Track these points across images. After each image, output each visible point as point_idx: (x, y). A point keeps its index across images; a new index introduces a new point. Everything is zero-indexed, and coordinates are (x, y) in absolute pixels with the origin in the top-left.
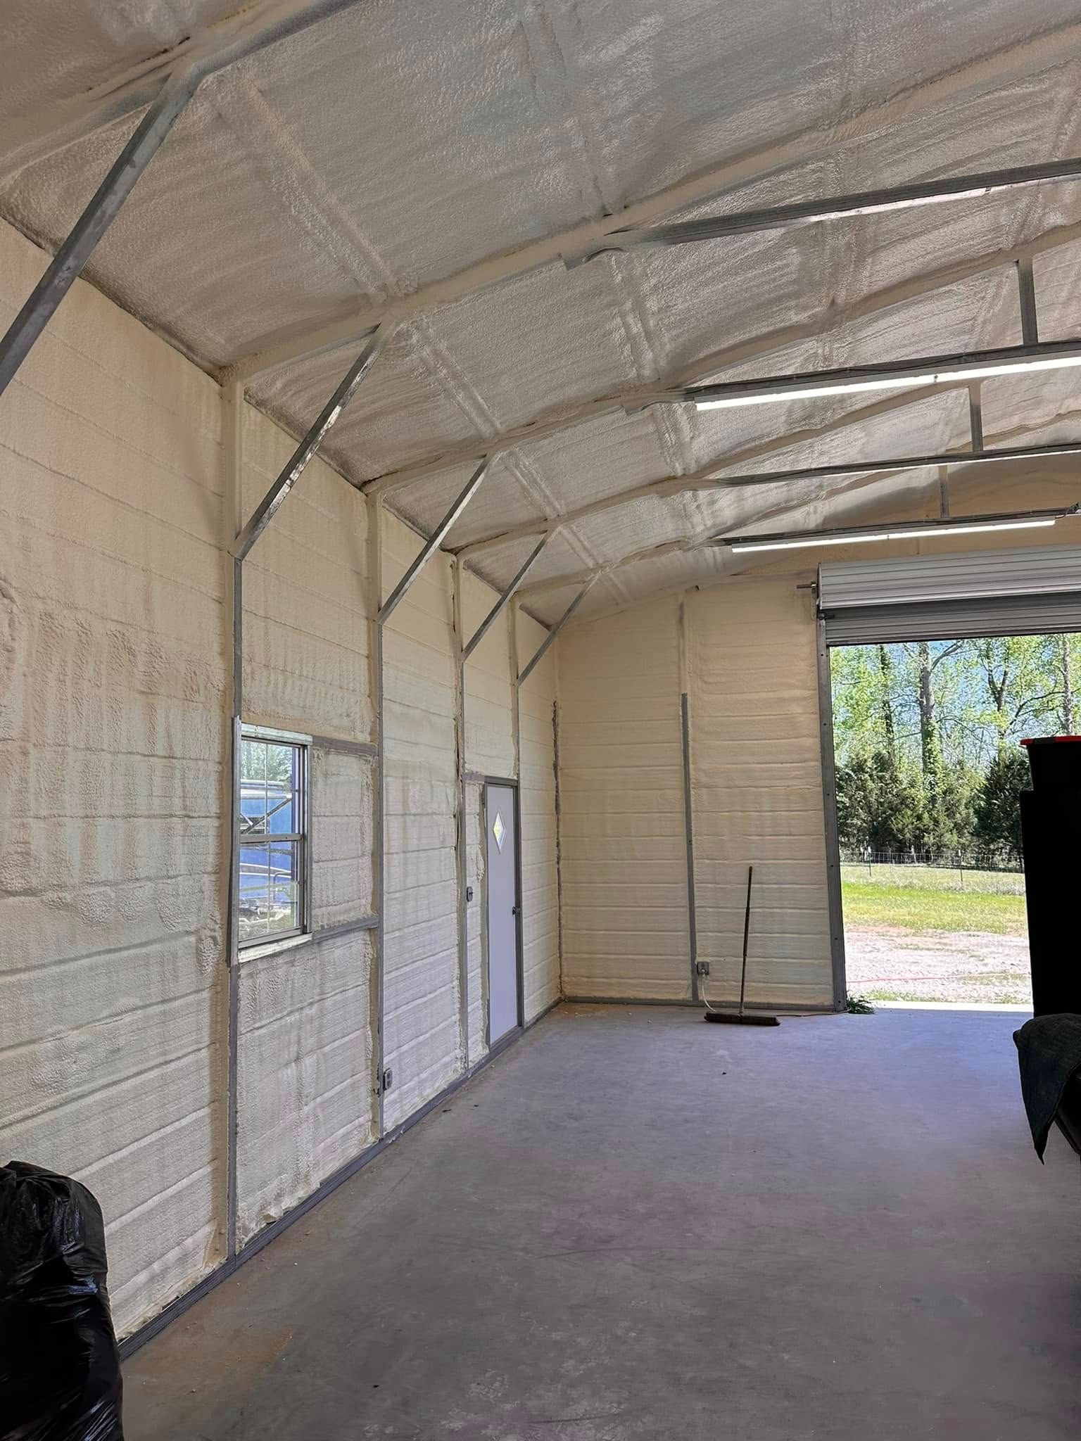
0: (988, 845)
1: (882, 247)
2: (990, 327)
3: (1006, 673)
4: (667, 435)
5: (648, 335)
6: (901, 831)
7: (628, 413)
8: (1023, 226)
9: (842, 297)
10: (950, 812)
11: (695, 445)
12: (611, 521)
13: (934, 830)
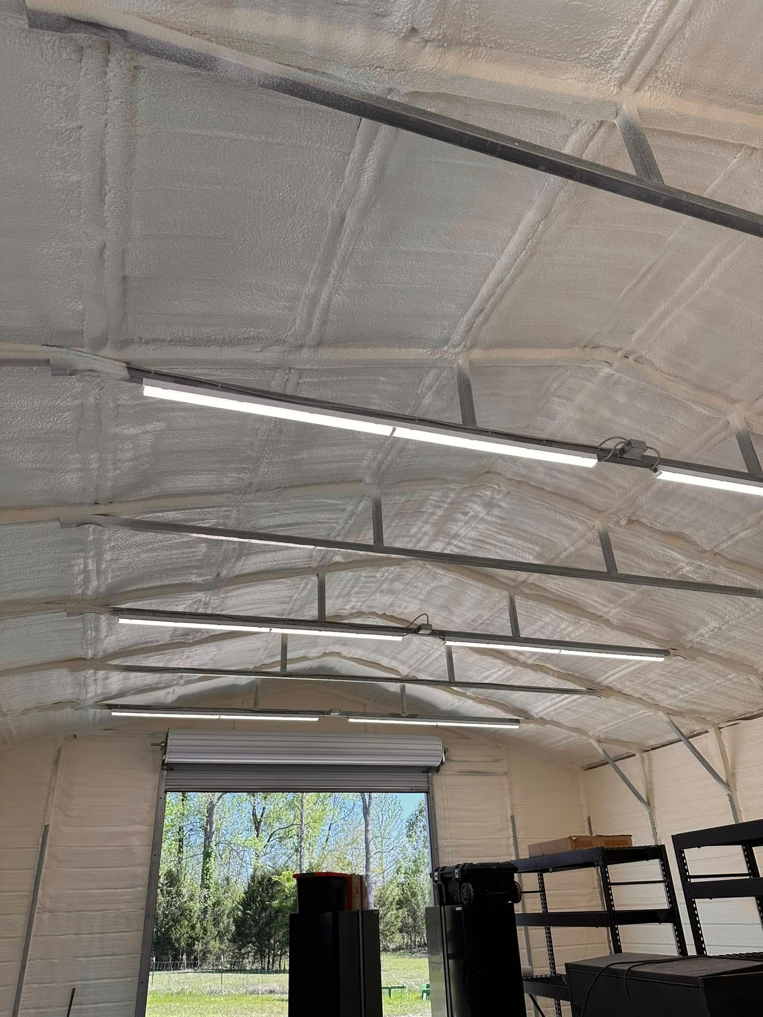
0: (240, 950)
1: (252, 553)
2: (298, 603)
3: (264, 809)
4: (89, 632)
5: (99, 572)
6: (178, 940)
7: (68, 615)
8: (323, 558)
9: (224, 573)
10: (216, 922)
11: (106, 642)
12: (25, 682)
13: (203, 938)
